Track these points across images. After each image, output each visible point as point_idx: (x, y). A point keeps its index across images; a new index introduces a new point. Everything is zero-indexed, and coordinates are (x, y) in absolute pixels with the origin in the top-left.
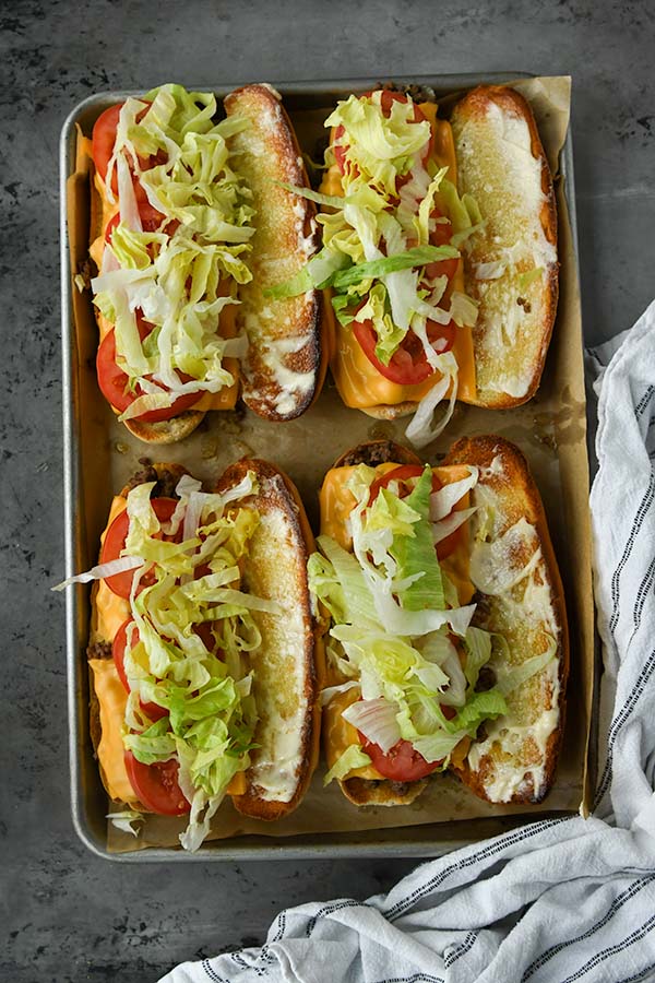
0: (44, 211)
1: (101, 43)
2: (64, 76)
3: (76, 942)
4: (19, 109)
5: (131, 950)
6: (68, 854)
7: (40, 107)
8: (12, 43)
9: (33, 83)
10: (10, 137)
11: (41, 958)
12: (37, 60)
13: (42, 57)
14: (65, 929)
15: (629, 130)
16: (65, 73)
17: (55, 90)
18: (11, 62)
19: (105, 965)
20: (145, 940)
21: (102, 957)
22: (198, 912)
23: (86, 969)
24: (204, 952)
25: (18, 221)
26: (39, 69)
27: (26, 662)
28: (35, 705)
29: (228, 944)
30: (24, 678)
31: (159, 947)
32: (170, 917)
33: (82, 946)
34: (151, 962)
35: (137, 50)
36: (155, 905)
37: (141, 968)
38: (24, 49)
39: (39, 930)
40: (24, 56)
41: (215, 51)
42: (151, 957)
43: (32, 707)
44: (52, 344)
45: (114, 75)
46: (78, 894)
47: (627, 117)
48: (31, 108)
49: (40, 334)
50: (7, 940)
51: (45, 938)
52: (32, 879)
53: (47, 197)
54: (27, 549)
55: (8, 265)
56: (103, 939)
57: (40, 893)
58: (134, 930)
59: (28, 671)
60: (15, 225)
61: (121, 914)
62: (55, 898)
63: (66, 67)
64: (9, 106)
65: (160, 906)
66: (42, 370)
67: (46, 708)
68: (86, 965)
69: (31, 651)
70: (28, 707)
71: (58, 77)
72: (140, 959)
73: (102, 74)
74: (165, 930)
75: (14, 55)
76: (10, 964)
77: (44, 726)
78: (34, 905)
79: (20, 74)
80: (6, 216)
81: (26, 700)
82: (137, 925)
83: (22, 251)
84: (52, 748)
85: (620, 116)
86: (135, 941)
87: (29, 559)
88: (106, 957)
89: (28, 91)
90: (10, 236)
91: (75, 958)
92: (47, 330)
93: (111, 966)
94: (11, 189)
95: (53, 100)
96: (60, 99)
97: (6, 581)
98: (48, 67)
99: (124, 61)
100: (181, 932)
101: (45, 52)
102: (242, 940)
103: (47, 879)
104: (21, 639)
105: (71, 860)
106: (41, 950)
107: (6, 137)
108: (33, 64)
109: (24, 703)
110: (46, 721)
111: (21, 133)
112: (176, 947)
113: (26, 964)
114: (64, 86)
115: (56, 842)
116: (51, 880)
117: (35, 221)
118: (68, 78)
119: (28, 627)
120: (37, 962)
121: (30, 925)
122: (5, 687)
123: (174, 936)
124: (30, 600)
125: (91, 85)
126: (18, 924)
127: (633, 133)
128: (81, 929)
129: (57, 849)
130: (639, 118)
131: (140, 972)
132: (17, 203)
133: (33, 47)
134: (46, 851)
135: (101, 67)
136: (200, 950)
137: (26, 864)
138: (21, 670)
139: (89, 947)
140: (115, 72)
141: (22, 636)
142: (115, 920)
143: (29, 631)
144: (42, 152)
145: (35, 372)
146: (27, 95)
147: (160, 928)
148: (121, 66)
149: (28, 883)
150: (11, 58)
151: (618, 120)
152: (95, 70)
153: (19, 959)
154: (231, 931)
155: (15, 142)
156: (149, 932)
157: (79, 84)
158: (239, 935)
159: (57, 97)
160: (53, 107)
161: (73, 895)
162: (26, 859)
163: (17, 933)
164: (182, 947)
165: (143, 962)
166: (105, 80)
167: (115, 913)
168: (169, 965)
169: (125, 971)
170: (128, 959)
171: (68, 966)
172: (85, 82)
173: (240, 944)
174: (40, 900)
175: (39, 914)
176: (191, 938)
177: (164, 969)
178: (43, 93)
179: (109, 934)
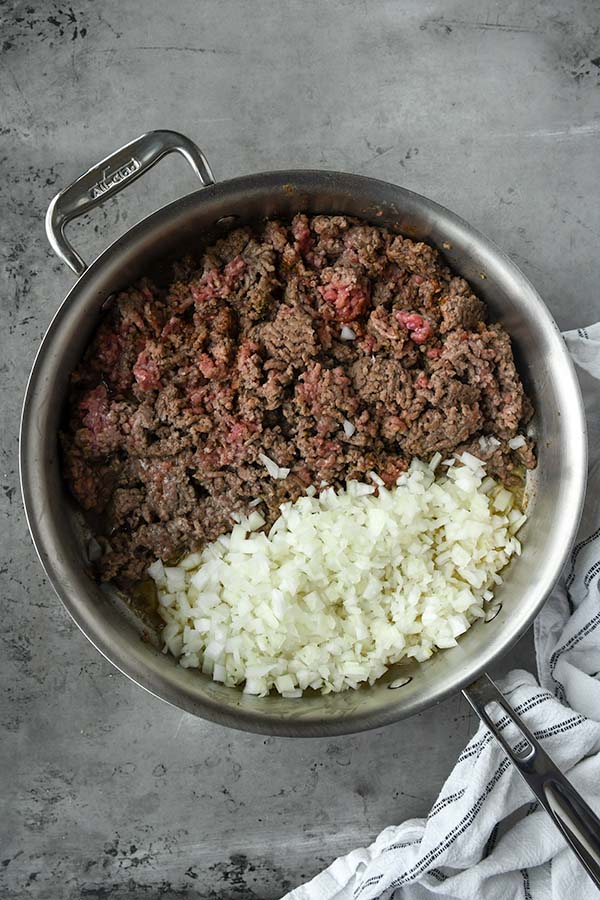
0: (14, 149)
2: (31, 15)
3: (67, 867)
5: (123, 872)
6: (57, 782)
7: (8, 46)
11: (33, 883)
14: (58, 855)
15: (583, 71)
16: (32, 11)
17: (22, 28)
19: (97, 888)
20: (136, 862)
21: (93, 880)
22: (186, 833)
23: (77, 893)
24: (194, 871)
26: (5, 8)
27: (10, 596)
28: (20, 638)
29: (217, 862)
30: (8, 611)
31: (149, 868)
32: (160, 839)
33: (74, 871)
34: (142, 883)
36: (145, 828)
37: (132, 890)
39: (31, 857)
42: (141, 879)
43: (17, 639)
44: (26, 281)
45: (82, 13)
46: (68, 821)
47: (581, 58)
49: (14, 271)
51: (37, 865)
52: (22, 807)
53: (17, 134)
54: (7, 485)
56: (94, 863)
57: (32, 821)
58: (125, 853)
59: (12, 604)
61: (111, 838)
62: (46, 825)
63: (33, 6)
65: (150, 829)
66: (18, 307)
67: (31, 640)
68: (78, 889)
69: (14, 585)
70: (13, 641)
71: (24, 15)
72: (132, 881)
73: (70, 13)
74: (156, 851)
76: (2, 891)
77: (29, 659)
78: (25, 833)
81: (11, 634)
82: (128, 848)
84: (39, 680)
85: (575, 57)
86: (126, 863)
87: (9, 494)
88: (98, 880)
91: (68, 882)
92: (21, 267)
93: (102, 889)
95: (21, 39)
96: (27, 37)
98: (15, 5)
100: (171, 852)
102: (231, 858)
103: (37, 808)
105: (60, 788)
106: (33, 877)
109: (8, 637)
110: (31, 654)
112: (166, 868)
113: (19, 890)
114: (31, 25)
115: (45, 771)
116: (41, 808)
117: (5, 159)
118: (35, 17)
119: (11, 561)
120: (28, 888)
121: (22, 852)
123: (164, 856)
124: (11, 535)
125: (58, 24)
126: (10, 853)
127: (587, 73)
128: (72, 854)
129: (47, 778)
130: (593, 59)
131: (132, 893)
134: (35, 780)
135: (68, 6)
136: (190, 870)
137: (16, 793)
138: (6, 604)
139: (80, 871)
140: (82, 10)
141: (5, 571)
142: (106, 844)
143: (12, 565)
144: (11, 90)
145: (11, 309)
147: (150, 850)
148: (88, 5)
149: (19, 812)
151: (573, 60)
152: (63, 9)
153: (12, 886)
154: (219, 850)
156: (139, 855)
157: (47, 23)
158: (228, 853)
159: (25, 35)
160: (20, 46)
161: (63, 822)
162: (15, 789)
163: (9, 861)
164: (172, 867)
165: (134, 883)
166: (73, 19)
167: (105, 838)
168: (160, 886)
169: (116, 893)
170: (119, 881)
171: (61, 890)
172: (53, 21)
173: (229, 862)
174: (31, 828)
175: (31, 842)
176: (181, 858)
177: (155, 889)
178: (11, 32)
179: (100, 858)
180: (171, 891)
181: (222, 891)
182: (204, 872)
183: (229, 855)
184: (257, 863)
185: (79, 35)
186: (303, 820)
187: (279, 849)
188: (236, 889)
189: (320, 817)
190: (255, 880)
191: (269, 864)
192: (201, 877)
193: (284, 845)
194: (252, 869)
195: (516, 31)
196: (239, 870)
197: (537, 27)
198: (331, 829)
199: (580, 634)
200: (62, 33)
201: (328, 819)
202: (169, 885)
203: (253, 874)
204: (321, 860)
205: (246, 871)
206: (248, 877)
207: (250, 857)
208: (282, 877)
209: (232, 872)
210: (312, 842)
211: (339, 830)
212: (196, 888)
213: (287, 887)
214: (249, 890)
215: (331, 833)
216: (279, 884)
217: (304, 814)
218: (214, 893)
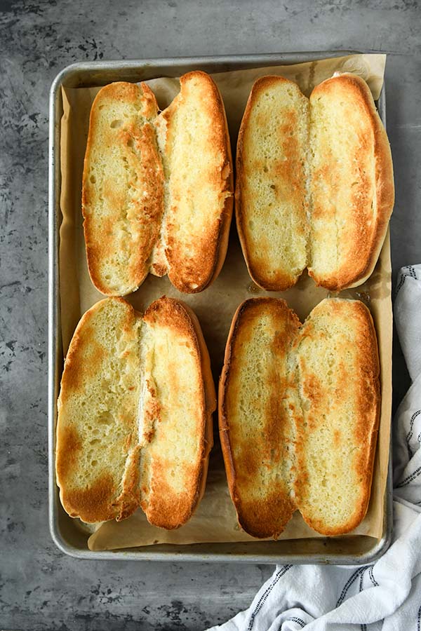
1: (92, 21)
2: (68, 43)
3: (67, 599)
4: (39, 65)
5: (102, 606)
7: (52, 64)
8: (35, 21)
9: (48, 48)
10: (33, 84)
11: (45, 608)
12: (51, 32)
13: (54, 31)
14: (61, 591)
16: (69, 41)
17: (62, 53)
18: (34, 34)
19: (85, 614)
20: (111, 600)
21: (83, 609)
22: (144, 584)
23: (73, 616)
24: (148, 609)
25: (37, 139)
26: (52, 39)
27: (39, 422)
28: (44, 450)
29: (163, 605)
30: (37, 432)
31: (119, 605)
32: (127, 586)
33: (71, 602)
34: (114, 614)
35: (115, 26)
36: (118, 579)
37: (107, 617)
38: (43, 26)
39: (45, 591)
40: (42, 30)
41: (166, 27)
42: (114, 611)
43: (42, 450)
45: (100, 43)
46: (69, 570)
48: (46, 64)
50: (24, 596)
51: (48, 596)
52: (40, 559)
54: (40, 350)
55: (31, 167)
56: (84, 598)
57: (46, 568)
58: (104, 594)
59: (40, 428)
60: (35, 141)
61: (96, 583)
62: (55, 571)
63: (70, 37)
64: (32, 63)
65: (120, 579)
68: (73, 614)
69: (42, 416)
70: (40, 451)
71: (64, 44)
72: (107, 612)
73: (93, 42)
74: (124, 594)
75: (36, 29)
76: (25, 611)
78: (42, 575)
79: (40, 42)
80: (30, 135)
81: (38, 446)
82: (106, 590)
83: (39, 158)
86: (105, 600)
87: (41, 357)
88: (86, 609)
89: (44, 53)
90: (32, 148)
91: (67, 609)
93: (89, 615)
94: (33, 117)
95: (61, 59)
96: (65, 58)
97: (26, 370)
98: (58, 37)
99: (107, 34)
100: (133, 596)
101: (56, 28)
102: (172, 603)
103: (50, 560)
104: (36, 408)
106: (45, 603)
107: (30, 83)
108: (48, 35)
109: (37, 449)
111: (40, 81)
112: (129, 605)
113: (36, 611)
114: (68, 50)
116: (53, 560)
118: (70, 45)
119: (40, 400)
120: (42, 611)
121: (39, 587)
122: (25, 438)
123: (129, 598)
124: (41, 383)
125: (85, 50)
126: (31, 587)
128: (71, 591)
131: (107, 620)
132: (37, 126)
133: (49, 24)
134: (49, 542)
135: (92, 38)
136: (145, 608)
137: (37, 549)
139: (75, 602)
140: (101, 41)
141: (37, 406)
142: (92, 587)
143: (41, 402)
146: (44, 55)
147: (120, 593)
148: (104, 37)
149: (38, 561)
150: (34, 31)
152: (88, 40)
153: (32, 608)
154: (165, 597)
155: (36, 87)
156: (113, 595)
157: (78, 49)
158: (170, 599)
159: (64, 57)
160: (60, 64)
161: (66, 570)
162: (37, 546)
163: (30, 592)
164: (132, 605)
165: (109, 613)
166: (95, 46)
167: (92, 582)
168: (126, 617)
169: (98, 619)
170: (99, 611)
171: (62, 614)
172: (82, 47)
173: (171, 605)
174: (45, 572)
175: (45, 581)
176: (139, 600)
177: (122, 618)
178: (55, 55)
179: (88, 596)
180: (132, 620)
181: (165, 624)
182: (155, 610)
183: (170, 601)
184: (189, 608)
185: (98, 57)
186: (221, 582)
187: (204, 600)
188: (174, 624)
189: (232, 582)
190: (187, 619)
191: (196, 609)
192: (152, 613)
193: (207, 598)
194: (186, 611)
195: (394, 55)
196: (177, 611)
197: (408, 52)
198: (239, 590)
199: (414, 474)
200: (87, 56)
201: (237, 583)
202: (131, 617)
203: (186, 615)
204: (231, 609)
205: (182, 612)
206: (182, 616)
207: (185, 603)
208: (205, 618)
209: (172, 612)
210: (226, 597)
211: (244, 591)
212: (148, 620)
213: (208, 625)
214: (183, 624)
215: (239, 592)
216: (203, 623)
217: (221, 578)
218: (160, 625)
